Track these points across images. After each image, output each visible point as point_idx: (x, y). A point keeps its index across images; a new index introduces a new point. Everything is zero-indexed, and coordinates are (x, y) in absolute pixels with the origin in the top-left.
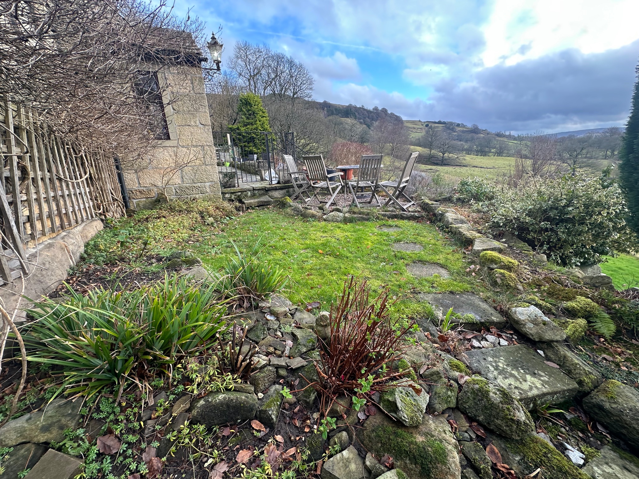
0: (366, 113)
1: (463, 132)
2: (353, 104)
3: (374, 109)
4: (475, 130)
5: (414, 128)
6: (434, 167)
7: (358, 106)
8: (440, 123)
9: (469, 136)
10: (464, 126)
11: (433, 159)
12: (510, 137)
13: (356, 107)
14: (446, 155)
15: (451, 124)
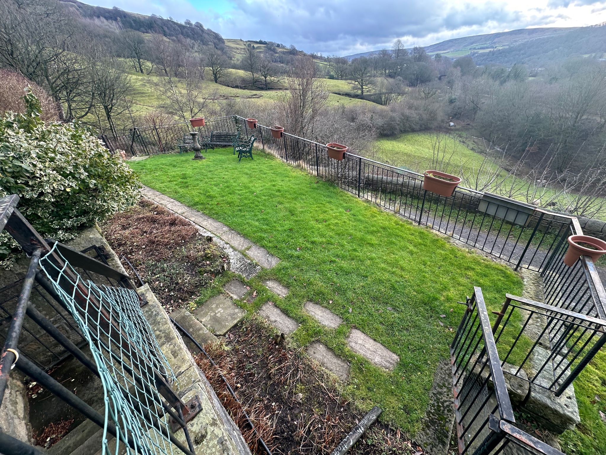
0: (177, 28)
1: (284, 53)
2: (158, 15)
3: (186, 23)
4: (293, 52)
5: (237, 49)
6: (258, 92)
7: (165, 18)
8: (261, 42)
9: (290, 57)
10: (283, 47)
11: (257, 83)
12: (321, 58)
13: (162, 19)
14: (268, 78)
15: (272, 44)
